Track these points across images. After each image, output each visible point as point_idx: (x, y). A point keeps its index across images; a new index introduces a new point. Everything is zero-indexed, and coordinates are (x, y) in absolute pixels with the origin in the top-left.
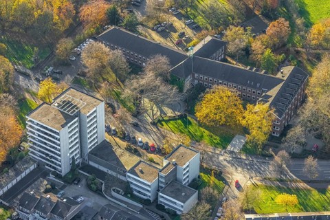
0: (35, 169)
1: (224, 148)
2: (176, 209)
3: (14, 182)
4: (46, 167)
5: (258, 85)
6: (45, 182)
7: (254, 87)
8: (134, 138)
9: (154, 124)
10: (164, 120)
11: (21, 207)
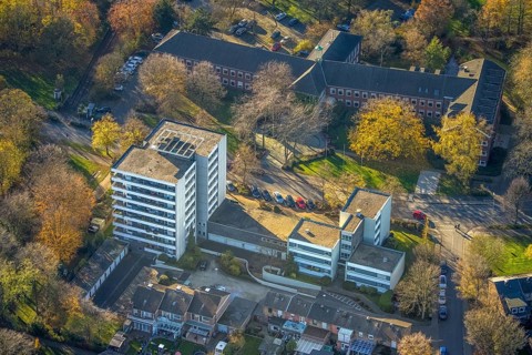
0: (126, 256)
1: (411, 191)
2: (376, 284)
3: (103, 278)
4: (146, 249)
5: (436, 93)
6: (155, 272)
7: (431, 96)
8: (266, 192)
9: (288, 169)
10: (301, 162)
11: (136, 311)
